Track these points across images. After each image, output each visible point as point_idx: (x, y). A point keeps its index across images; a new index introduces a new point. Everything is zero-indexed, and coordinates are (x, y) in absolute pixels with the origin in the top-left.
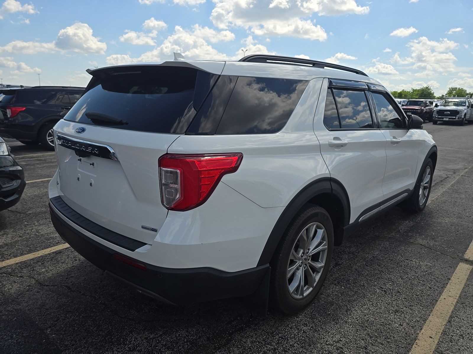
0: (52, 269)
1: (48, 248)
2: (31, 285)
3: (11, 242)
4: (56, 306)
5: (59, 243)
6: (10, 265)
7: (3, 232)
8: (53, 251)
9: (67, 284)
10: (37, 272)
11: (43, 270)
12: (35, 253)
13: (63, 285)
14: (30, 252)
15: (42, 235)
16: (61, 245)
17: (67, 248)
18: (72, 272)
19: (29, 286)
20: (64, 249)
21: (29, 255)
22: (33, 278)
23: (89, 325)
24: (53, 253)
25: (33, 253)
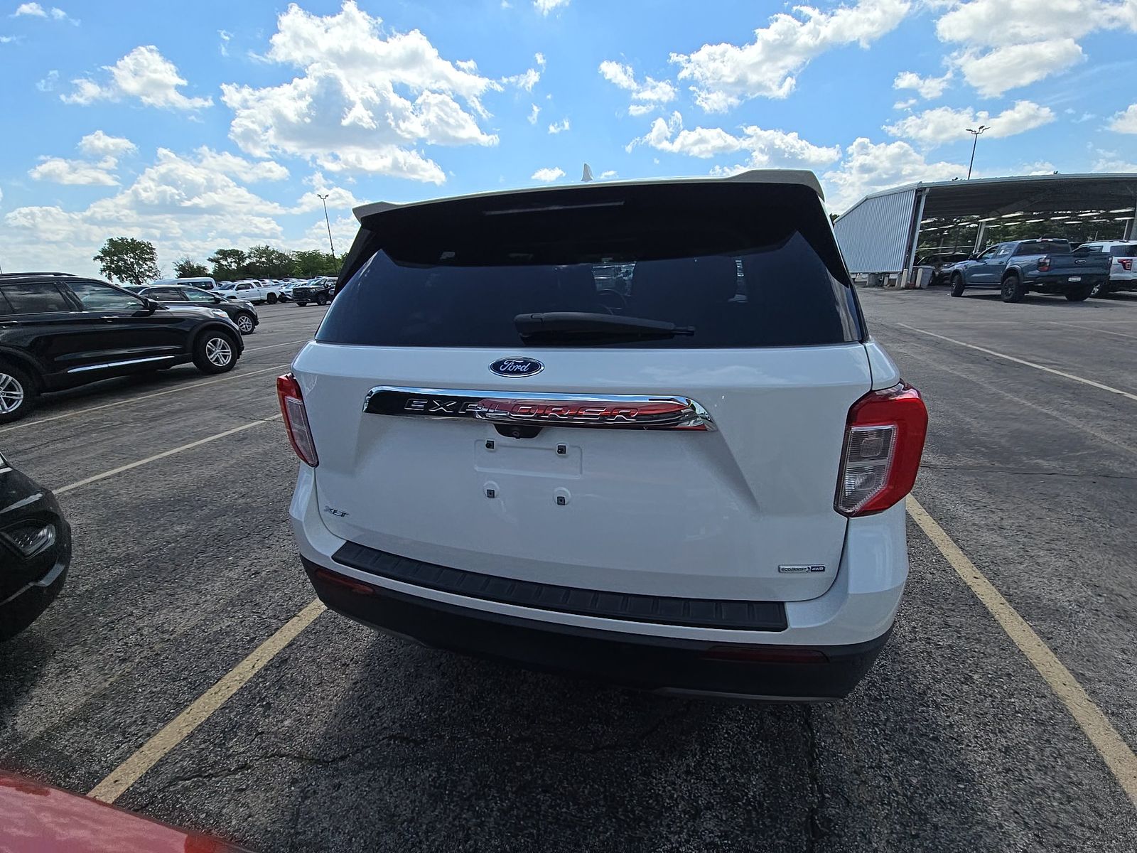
0: (307, 710)
1: (237, 662)
2: (296, 776)
3: (111, 684)
4: (424, 800)
5: (253, 639)
6: (173, 749)
7: (56, 666)
8: (260, 665)
9: (388, 733)
10: (275, 734)
11: (286, 723)
12: (215, 688)
13: (381, 738)
14: (197, 690)
15: (185, 635)
16: (266, 643)
17: (290, 645)
18: (367, 696)
19: (294, 782)
20: (284, 649)
21: (201, 699)
22: (282, 756)
23: (551, 806)
24: (267, 670)
25: (211, 690)
